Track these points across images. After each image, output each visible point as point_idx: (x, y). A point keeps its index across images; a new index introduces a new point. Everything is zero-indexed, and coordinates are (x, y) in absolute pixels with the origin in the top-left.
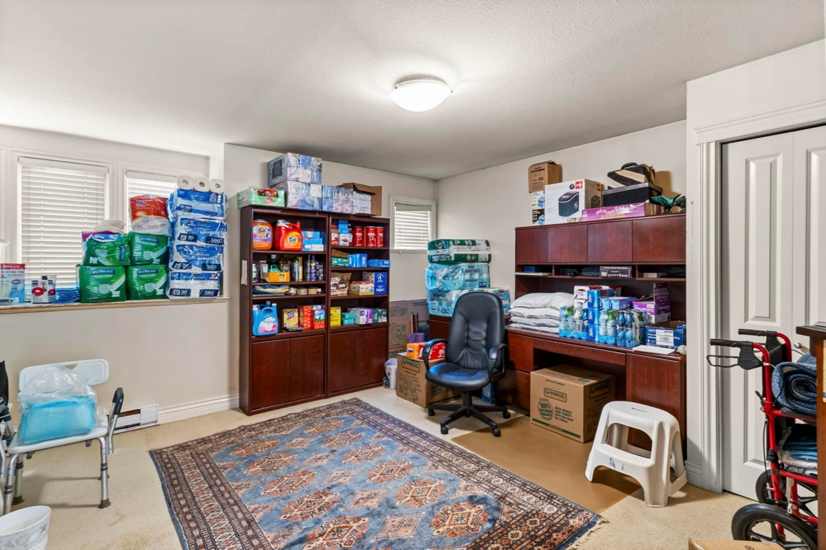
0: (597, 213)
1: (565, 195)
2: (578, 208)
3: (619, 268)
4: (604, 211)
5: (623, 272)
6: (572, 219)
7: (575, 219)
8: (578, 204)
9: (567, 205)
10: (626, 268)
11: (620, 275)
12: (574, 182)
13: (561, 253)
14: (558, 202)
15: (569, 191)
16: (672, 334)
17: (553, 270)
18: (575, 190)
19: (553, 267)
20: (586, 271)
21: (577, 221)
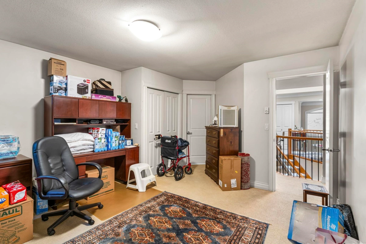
0: (100, 97)
1: (81, 84)
2: (88, 92)
3: (110, 120)
4: (102, 97)
5: (112, 122)
6: (85, 97)
7: (86, 97)
8: (88, 90)
9: (82, 89)
10: (113, 120)
11: (111, 123)
12: (86, 79)
13: (86, 113)
14: (77, 86)
15: (83, 82)
16: (131, 141)
17: (77, 121)
18: (86, 83)
19: (77, 120)
20: (92, 122)
21: (87, 98)
